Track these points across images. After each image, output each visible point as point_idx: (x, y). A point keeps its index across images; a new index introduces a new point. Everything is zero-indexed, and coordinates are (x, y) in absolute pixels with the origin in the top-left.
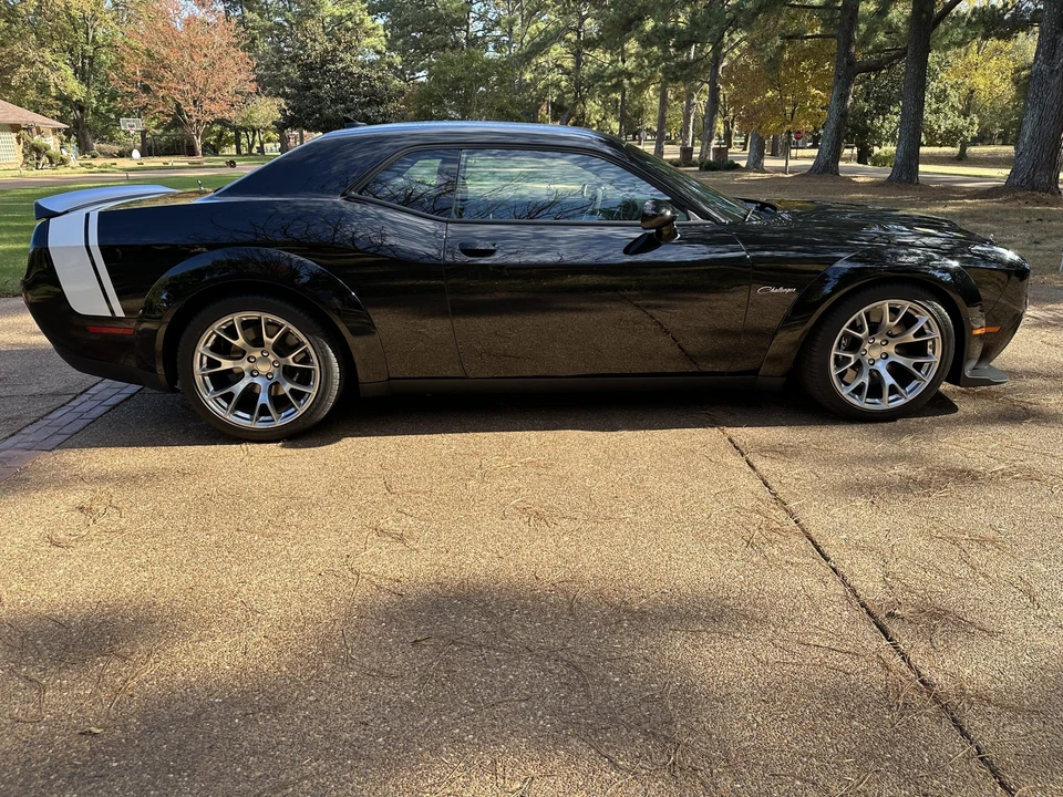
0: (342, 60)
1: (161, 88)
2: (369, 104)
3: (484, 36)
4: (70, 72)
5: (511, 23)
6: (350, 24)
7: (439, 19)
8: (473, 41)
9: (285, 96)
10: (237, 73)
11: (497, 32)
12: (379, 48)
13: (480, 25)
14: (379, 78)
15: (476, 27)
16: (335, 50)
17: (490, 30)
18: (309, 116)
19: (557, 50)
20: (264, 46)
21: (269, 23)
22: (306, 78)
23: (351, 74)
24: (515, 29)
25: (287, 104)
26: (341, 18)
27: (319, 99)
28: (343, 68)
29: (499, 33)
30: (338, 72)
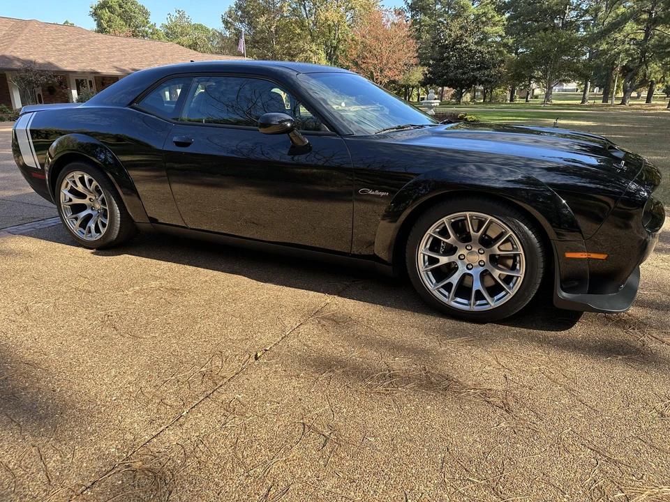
0: (466, 42)
1: (364, 63)
2: (479, 69)
3: (576, 20)
4: (324, 55)
5: (597, 10)
6: (484, 19)
7: (544, 12)
8: (568, 25)
9: (429, 65)
10: (408, 53)
11: (588, 18)
12: (500, 33)
13: (574, 13)
14: (488, 52)
15: (571, 15)
16: (462, 35)
17: (581, 17)
18: (439, 77)
19: (629, 26)
20: (426, 37)
21: (434, 22)
22: (442, 54)
23: (471, 50)
24: (600, 14)
25: (428, 70)
26: (479, 15)
27: (448, 67)
28: (465, 47)
29: (589, 18)
30: (462, 49)
